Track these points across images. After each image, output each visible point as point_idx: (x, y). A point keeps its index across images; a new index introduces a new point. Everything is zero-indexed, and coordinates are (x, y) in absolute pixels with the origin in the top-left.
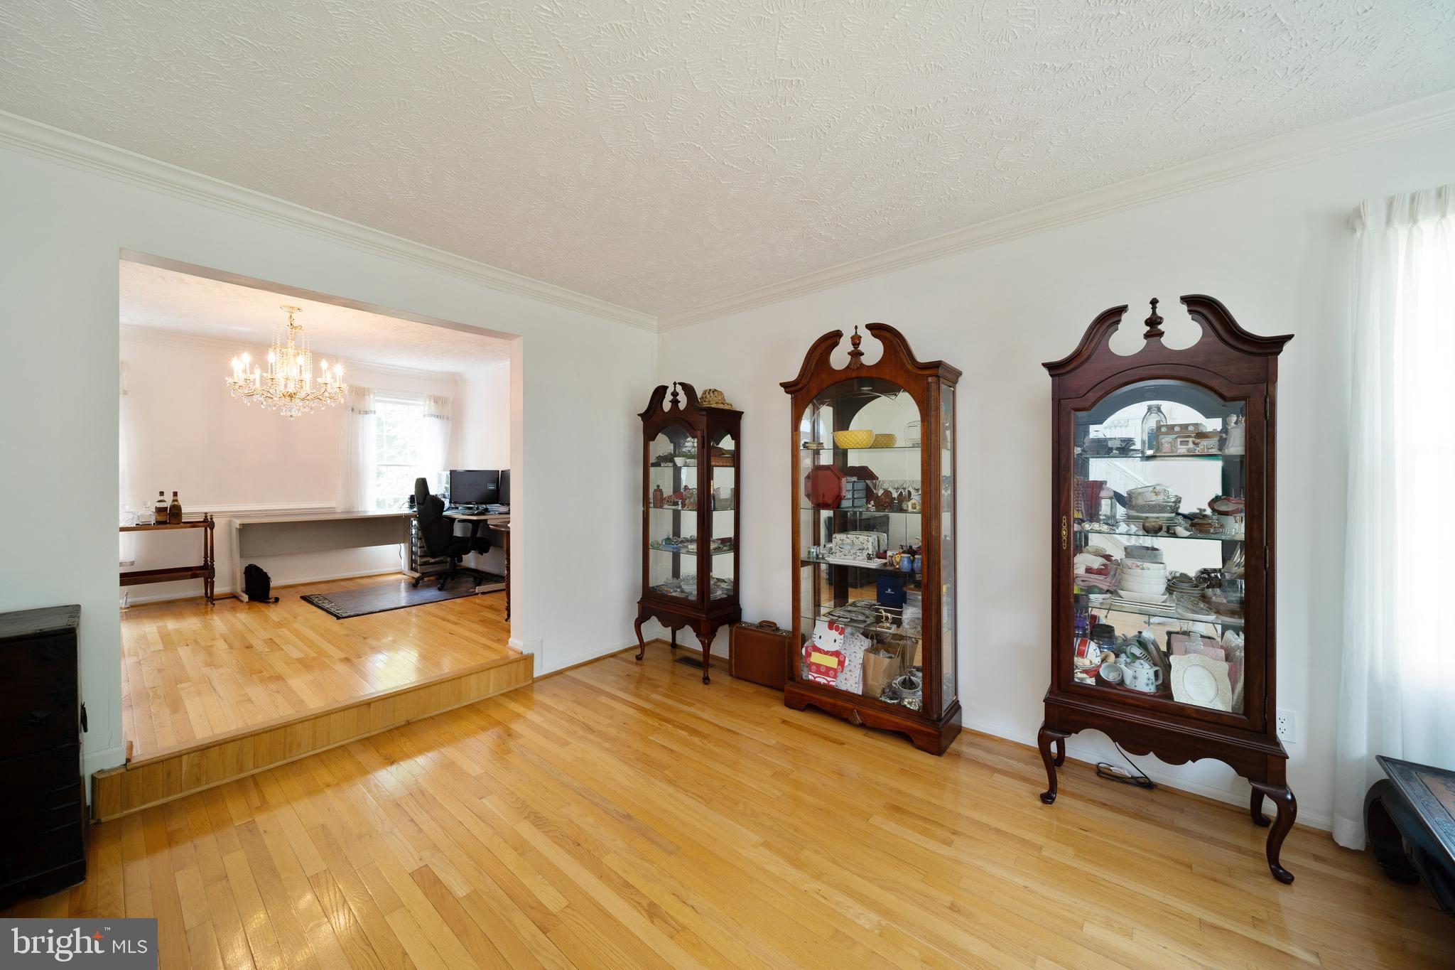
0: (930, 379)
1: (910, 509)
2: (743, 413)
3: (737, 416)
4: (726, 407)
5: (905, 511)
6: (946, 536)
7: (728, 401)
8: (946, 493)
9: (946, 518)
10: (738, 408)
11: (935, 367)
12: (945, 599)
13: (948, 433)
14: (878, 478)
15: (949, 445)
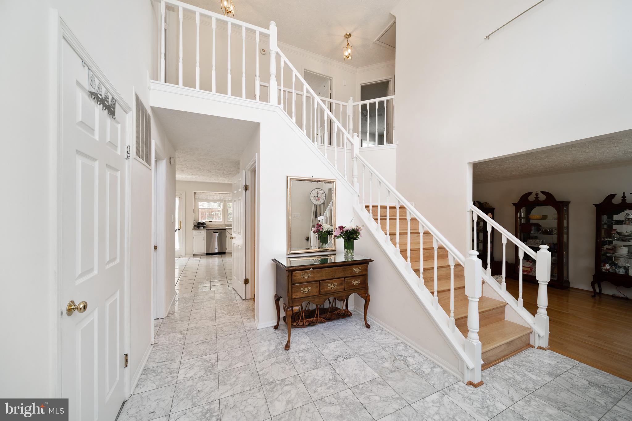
0: (560, 205)
1: (554, 234)
2: (495, 208)
3: (494, 209)
4: (491, 207)
5: (553, 235)
6: (565, 241)
7: (490, 205)
8: (565, 231)
9: (565, 237)
10: (494, 207)
11: (562, 203)
12: (565, 256)
13: (566, 216)
14: (541, 226)
15: (566, 219)
